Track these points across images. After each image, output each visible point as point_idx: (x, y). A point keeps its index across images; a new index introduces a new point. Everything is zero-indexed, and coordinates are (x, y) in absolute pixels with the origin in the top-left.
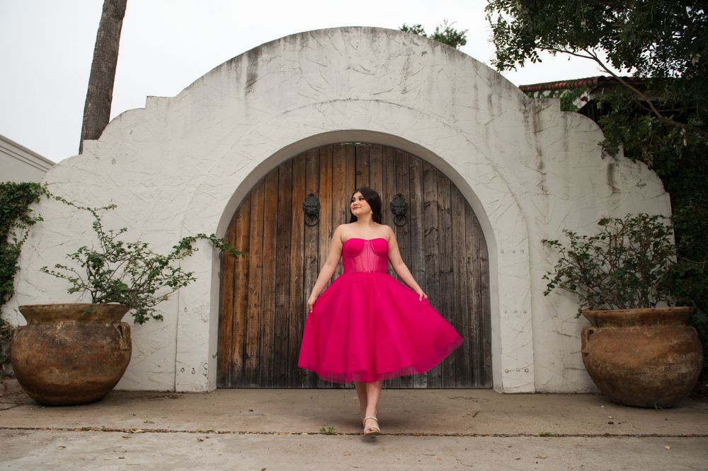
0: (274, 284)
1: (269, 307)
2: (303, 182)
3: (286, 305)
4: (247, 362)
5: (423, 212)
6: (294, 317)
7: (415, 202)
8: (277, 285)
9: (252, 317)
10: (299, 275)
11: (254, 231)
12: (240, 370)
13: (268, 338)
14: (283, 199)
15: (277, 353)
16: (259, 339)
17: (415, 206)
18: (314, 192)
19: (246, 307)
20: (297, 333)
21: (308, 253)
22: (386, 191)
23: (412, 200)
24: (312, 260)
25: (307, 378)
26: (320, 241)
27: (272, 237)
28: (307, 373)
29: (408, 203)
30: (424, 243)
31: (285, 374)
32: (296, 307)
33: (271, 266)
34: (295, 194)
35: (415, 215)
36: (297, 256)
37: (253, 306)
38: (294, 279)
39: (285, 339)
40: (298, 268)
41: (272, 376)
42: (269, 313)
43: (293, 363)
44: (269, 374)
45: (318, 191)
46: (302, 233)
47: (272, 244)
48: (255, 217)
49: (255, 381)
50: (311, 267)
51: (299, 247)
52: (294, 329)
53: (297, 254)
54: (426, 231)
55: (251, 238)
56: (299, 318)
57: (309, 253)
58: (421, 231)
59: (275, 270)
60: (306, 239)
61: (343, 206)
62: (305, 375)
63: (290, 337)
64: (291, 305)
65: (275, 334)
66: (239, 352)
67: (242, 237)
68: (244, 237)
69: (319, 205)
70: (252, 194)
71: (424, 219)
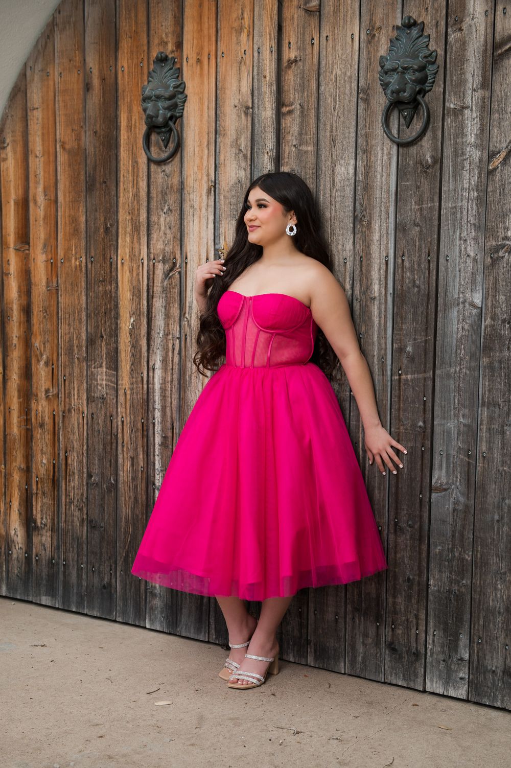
0: (84, 337)
1: (74, 401)
2: (142, 18)
3: (110, 398)
4: (35, 540)
5: (487, 83)
6: (127, 430)
7: (463, 44)
8: (91, 342)
9: (42, 425)
10: (136, 313)
11: (37, 183)
12: (22, 556)
13: (75, 482)
14: (96, 82)
15: (92, 525)
16: (55, 483)
17: (462, 61)
18: (170, 47)
19: (27, 395)
20: (134, 479)
21: (158, 245)
22: (372, 14)
23: (452, 37)
24: (167, 267)
25: (158, 603)
26: (187, 207)
27: (74, 202)
28: (157, 591)
29: (441, 52)
30: (483, 202)
31: (110, 584)
32: (132, 406)
33: (74, 285)
34: (124, 62)
35: (461, 95)
36: (133, 256)
37: (42, 395)
38: (126, 322)
39: (109, 491)
40: (136, 292)
41: (84, 583)
42: (74, 419)
43: (127, 556)
44: (79, 577)
45: (179, 45)
46: (143, 184)
47: (74, 220)
48: (37, 144)
49: (51, 591)
50: (164, 290)
51: (136, 229)
52: (129, 464)
53: (132, 249)
54: (492, 155)
55: (31, 205)
56: (140, 434)
57: (160, 246)
58: (473, 153)
59: (84, 298)
60: (153, 204)
61: (245, 87)
62: (154, 595)
63: (120, 485)
64: (121, 399)
65: (90, 476)
66: (20, 514)
67: (12, 203)
68: (16, 203)
69: (180, 89)
70: (28, 73)
71: (487, 110)
